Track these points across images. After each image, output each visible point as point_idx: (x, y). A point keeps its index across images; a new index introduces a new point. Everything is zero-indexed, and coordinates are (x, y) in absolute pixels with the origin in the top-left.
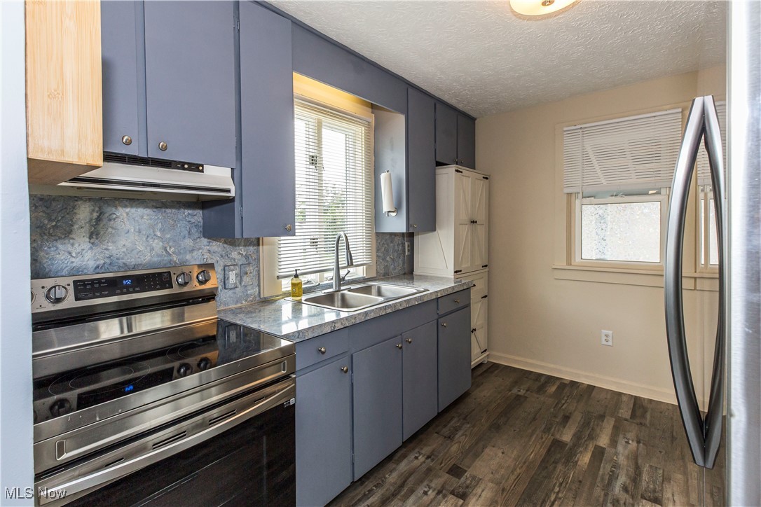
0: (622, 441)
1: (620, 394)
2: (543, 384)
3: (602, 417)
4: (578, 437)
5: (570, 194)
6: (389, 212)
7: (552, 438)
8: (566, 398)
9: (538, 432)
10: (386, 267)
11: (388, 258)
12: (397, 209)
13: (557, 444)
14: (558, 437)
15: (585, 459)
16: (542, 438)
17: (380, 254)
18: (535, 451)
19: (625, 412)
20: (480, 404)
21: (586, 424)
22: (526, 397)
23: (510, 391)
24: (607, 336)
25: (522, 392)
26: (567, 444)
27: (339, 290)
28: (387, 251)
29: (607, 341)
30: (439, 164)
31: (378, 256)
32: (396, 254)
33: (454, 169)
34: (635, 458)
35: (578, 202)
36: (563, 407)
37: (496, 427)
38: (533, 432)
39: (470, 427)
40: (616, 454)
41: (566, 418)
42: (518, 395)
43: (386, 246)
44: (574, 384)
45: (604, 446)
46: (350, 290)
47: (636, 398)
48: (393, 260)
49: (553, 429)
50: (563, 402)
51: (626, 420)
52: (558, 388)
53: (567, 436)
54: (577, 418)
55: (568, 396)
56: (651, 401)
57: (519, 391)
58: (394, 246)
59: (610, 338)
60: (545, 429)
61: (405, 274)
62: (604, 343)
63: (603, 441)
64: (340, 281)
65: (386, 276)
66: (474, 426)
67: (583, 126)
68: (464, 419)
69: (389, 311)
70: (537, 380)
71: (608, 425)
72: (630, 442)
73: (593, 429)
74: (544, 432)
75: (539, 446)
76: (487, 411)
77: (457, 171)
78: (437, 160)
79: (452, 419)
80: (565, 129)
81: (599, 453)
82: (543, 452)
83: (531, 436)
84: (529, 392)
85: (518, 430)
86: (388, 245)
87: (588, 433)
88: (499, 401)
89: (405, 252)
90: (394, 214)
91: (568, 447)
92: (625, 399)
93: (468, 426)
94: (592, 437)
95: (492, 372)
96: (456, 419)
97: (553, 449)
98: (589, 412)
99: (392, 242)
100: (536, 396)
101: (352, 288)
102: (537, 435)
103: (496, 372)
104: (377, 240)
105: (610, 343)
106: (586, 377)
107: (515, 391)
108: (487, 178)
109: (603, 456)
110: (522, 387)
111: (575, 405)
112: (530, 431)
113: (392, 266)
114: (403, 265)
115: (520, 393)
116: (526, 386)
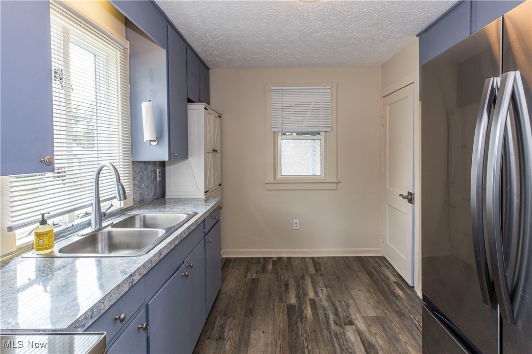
0: (319, 290)
1: (304, 258)
2: (263, 265)
3: (303, 277)
4: (298, 297)
5: (275, 132)
6: (151, 141)
7: (286, 304)
8: (280, 271)
9: (276, 304)
10: (142, 194)
11: (143, 186)
12: (159, 137)
13: (290, 308)
14: (288, 302)
15: (309, 312)
16: (281, 307)
17: (136, 182)
18: (281, 321)
19: (312, 270)
20: (230, 296)
21: (298, 286)
22: (258, 279)
23: (246, 277)
24: (296, 223)
25: (254, 276)
26: (295, 306)
27: (101, 229)
28: (142, 178)
29: (296, 226)
30: (190, 101)
31: (134, 184)
32: (149, 181)
33: (203, 106)
34: (329, 298)
35: (279, 138)
36: (282, 278)
37: (250, 312)
38: (274, 306)
39: (232, 321)
40: (321, 300)
41: (287, 285)
42: (253, 279)
43: (141, 173)
44: (280, 259)
45: (313, 298)
46: (113, 226)
47: (312, 258)
48: (147, 186)
49: (283, 297)
50: (280, 274)
51: (314, 275)
52: (273, 265)
53: (293, 301)
54: (292, 283)
55: (281, 269)
56: (319, 258)
57: (252, 275)
58: (148, 173)
59: (298, 225)
60: (279, 299)
61: (157, 198)
62: (295, 228)
63: (311, 295)
64: (102, 216)
65: (141, 203)
66: (234, 318)
67: (283, 88)
68: (225, 315)
69: (177, 242)
70: (258, 263)
71: (308, 281)
72: (323, 289)
73: (303, 288)
74: (280, 302)
75: (281, 315)
76: (238, 300)
77: (205, 108)
78: (189, 97)
79: (215, 320)
80: (272, 88)
81: (313, 303)
82: (286, 318)
83: (274, 309)
84: (258, 274)
85: (264, 308)
86: (142, 173)
87: (302, 292)
88: (242, 289)
89: (156, 178)
90: (155, 143)
91: (297, 307)
92: (308, 261)
93: (230, 319)
94: (305, 294)
95: (228, 266)
96: (218, 319)
97: (290, 313)
98: (296, 276)
99: (146, 170)
100: (263, 275)
101: (115, 222)
102: (277, 306)
103: (231, 265)
104: (133, 168)
105: (298, 228)
106: (286, 252)
107: (249, 277)
108: (220, 117)
109: (316, 304)
110: (252, 272)
111: (287, 274)
112: (271, 305)
113: (147, 192)
114: (156, 190)
115: (253, 277)
116: (254, 271)
